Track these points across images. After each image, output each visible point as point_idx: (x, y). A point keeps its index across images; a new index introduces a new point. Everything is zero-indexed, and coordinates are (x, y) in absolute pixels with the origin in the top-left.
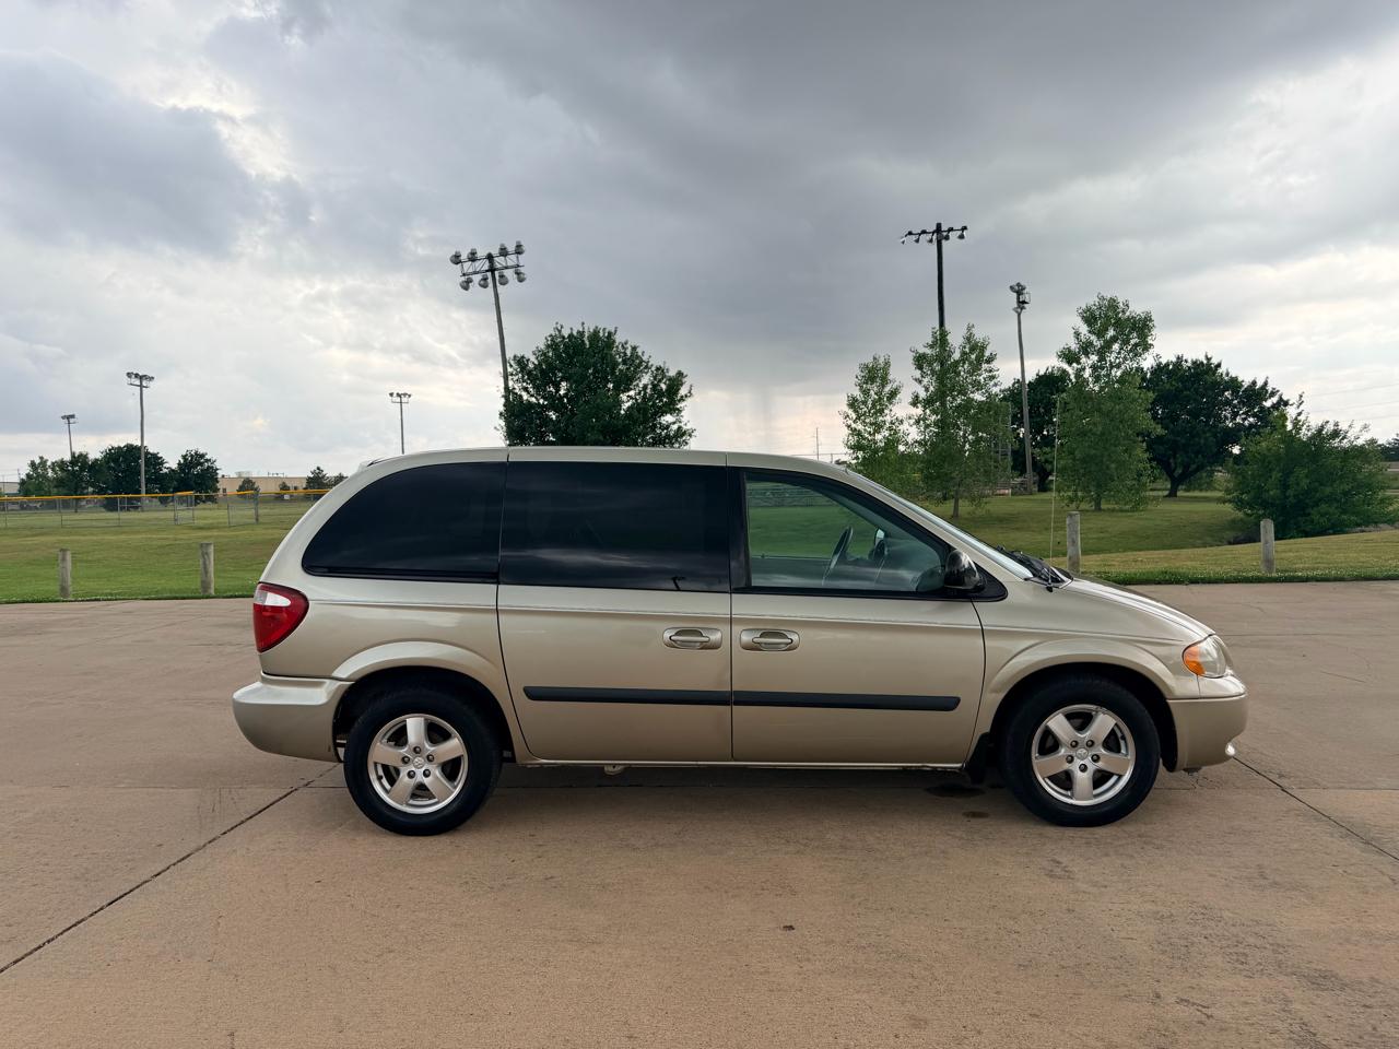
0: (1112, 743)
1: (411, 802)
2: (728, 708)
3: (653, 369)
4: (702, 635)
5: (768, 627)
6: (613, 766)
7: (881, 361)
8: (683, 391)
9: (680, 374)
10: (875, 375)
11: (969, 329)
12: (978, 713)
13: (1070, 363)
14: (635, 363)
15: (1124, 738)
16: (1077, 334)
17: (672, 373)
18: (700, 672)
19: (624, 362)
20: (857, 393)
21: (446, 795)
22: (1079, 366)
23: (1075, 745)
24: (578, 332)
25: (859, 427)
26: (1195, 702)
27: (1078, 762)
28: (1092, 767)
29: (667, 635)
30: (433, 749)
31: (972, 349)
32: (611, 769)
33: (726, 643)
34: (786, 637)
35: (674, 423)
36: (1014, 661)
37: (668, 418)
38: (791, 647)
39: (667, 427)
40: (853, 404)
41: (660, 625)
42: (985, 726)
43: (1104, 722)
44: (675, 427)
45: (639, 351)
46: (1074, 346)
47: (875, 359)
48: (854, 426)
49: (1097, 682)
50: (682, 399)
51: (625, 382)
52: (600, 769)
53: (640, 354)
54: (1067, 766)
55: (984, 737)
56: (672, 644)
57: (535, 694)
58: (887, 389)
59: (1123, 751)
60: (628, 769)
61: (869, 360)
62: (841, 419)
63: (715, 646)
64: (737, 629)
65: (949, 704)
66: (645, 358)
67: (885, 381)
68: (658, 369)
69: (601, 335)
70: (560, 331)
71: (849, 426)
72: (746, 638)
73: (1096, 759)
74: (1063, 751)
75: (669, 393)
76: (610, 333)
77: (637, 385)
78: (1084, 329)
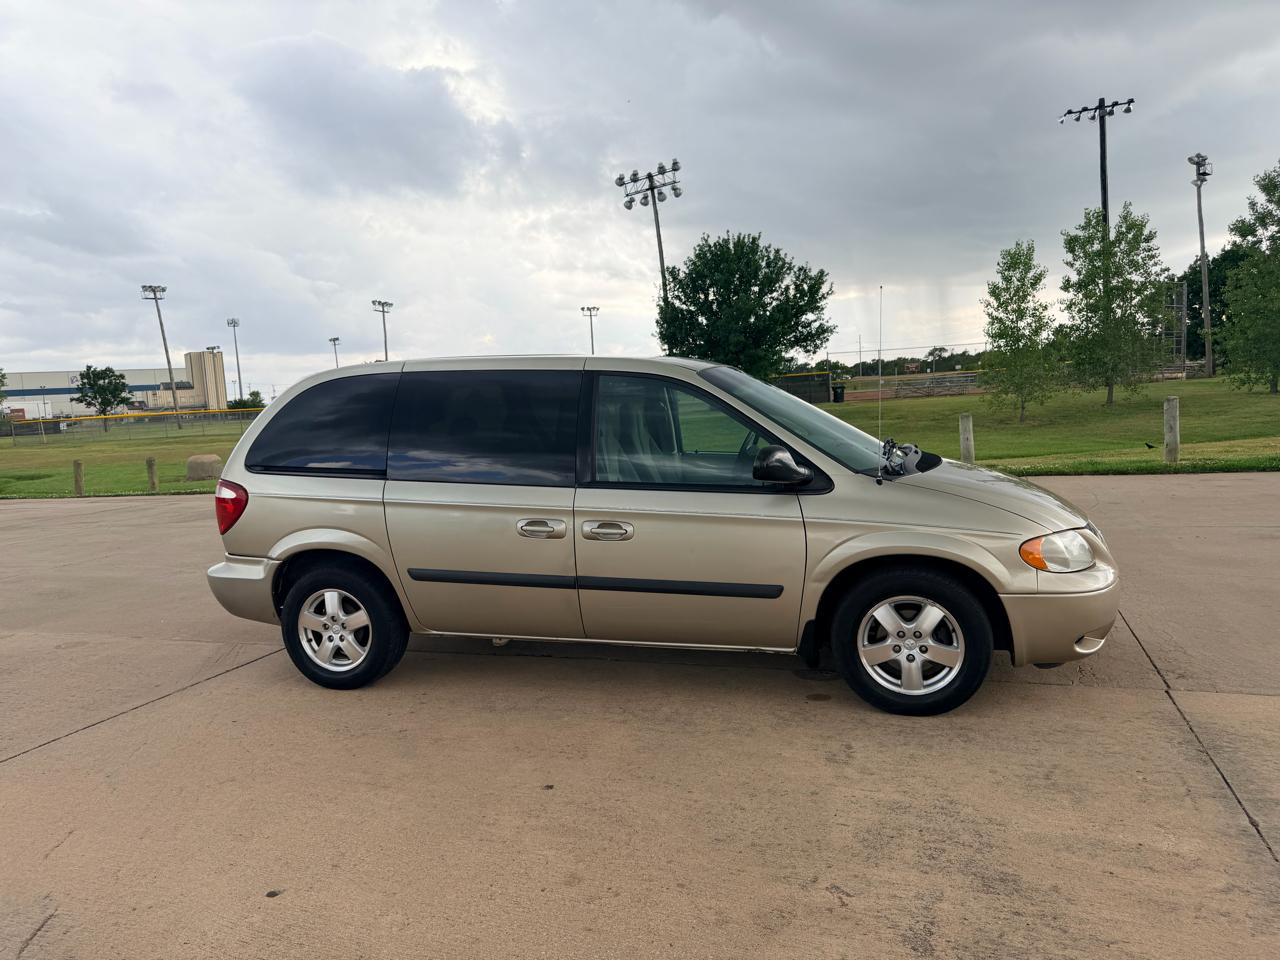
0: (942, 633)
1: (334, 661)
2: (575, 591)
3: (796, 269)
4: (547, 526)
5: (607, 519)
6: (500, 638)
7: (1025, 246)
8: (824, 289)
9: (822, 273)
10: (1018, 261)
11: (1126, 207)
12: (803, 602)
13: (1244, 236)
14: (778, 267)
15: (954, 630)
16: (1253, 205)
17: (814, 273)
18: (548, 559)
19: (768, 265)
20: (998, 280)
21: (357, 656)
22: (1255, 239)
23: (901, 635)
24: (724, 240)
25: (1002, 315)
26: (1031, 597)
27: (905, 652)
28: (920, 657)
29: (520, 525)
30: (344, 618)
31: (1129, 229)
32: (498, 641)
33: (570, 534)
34: (621, 528)
35: (815, 321)
36: (835, 552)
37: (810, 316)
38: (625, 537)
39: (809, 324)
40: (995, 292)
41: (511, 518)
42: (810, 614)
43: (933, 614)
44: (816, 325)
45: (782, 253)
46: (1248, 216)
47: (1018, 244)
48: (995, 314)
49: (924, 574)
50: (823, 297)
51: (769, 284)
52: (490, 640)
53: (782, 256)
54: (894, 656)
55: (809, 624)
56: (523, 533)
57: (418, 575)
58: (1030, 275)
59: (955, 644)
60: (511, 641)
61: (1012, 247)
62: (982, 307)
63: (560, 536)
64: (579, 521)
65: (774, 592)
66: (787, 260)
67: (1028, 267)
68: (800, 269)
69: (746, 240)
70: (706, 241)
71: (989, 315)
72: (587, 528)
73: (924, 650)
74: (889, 642)
75: (811, 292)
76: (754, 239)
77: (780, 287)
78: (1261, 198)
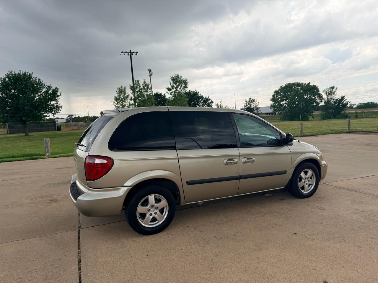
1: (150, 224)
3: (47, 86)
4: (234, 160)
5: (248, 157)
7: (123, 87)
8: (58, 94)
9: (57, 88)
10: (121, 91)
11: (144, 80)
12: (290, 174)
13: (169, 91)
14: (40, 84)
15: (313, 176)
16: (170, 83)
17: (54, 88)
18: (232, 171)
19: (36, 84)
20: (117, 96)
21: (162, 219)
22: (171, 92)
23: (305, 179)
24: (18, 73)
25: (118, 106)
26: (324, 166)
28: (308, 183)
29: (225, 161)
30: (158, 205)
31: (146, 86)
32: (200, 203)
34: (253, 159)
35: (56, 104)
36: (297, 160)
37: (53, 102)
38: (253, 162)
39: (54, 105)
40: (116, 99)
42: (290, 177)
43: (310, 173)
44: (56, 105)
45: (41, 80)
46: (170, 87)
47: (121, 86)
48: (116, 105)
50: (58, 96)
51: (37, 90)
53: (42, 81)
54: (304, 184)
55: (290, 179)
56: (227, 164)
57: (189, 183)
58: (126, 95)
60: (204, 202)
61: (120, 87)
62: (112, 103)
64: (241, 158)
65: (284, 173)
66: (43, 83)
67: (125, 93)
68: (48, 86)
70: (11, 73)
71: (115, 105)
72: (244, 160)
74: (303, 181)
75: (54, 95)
76: (30, 74)
77: (42, 91)
78: (172, 82)
